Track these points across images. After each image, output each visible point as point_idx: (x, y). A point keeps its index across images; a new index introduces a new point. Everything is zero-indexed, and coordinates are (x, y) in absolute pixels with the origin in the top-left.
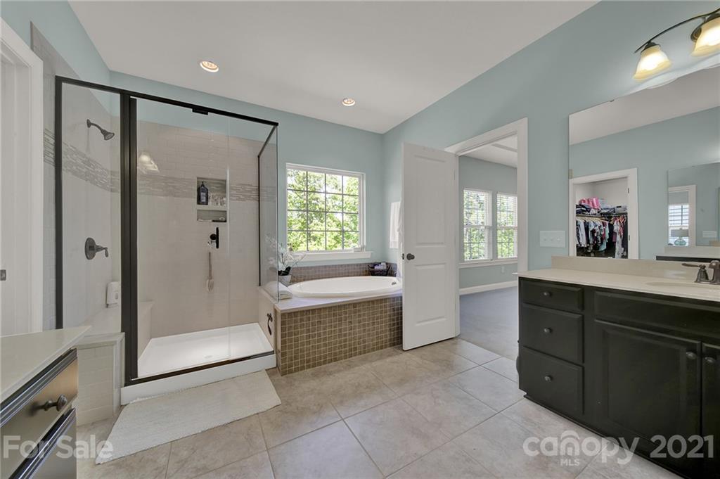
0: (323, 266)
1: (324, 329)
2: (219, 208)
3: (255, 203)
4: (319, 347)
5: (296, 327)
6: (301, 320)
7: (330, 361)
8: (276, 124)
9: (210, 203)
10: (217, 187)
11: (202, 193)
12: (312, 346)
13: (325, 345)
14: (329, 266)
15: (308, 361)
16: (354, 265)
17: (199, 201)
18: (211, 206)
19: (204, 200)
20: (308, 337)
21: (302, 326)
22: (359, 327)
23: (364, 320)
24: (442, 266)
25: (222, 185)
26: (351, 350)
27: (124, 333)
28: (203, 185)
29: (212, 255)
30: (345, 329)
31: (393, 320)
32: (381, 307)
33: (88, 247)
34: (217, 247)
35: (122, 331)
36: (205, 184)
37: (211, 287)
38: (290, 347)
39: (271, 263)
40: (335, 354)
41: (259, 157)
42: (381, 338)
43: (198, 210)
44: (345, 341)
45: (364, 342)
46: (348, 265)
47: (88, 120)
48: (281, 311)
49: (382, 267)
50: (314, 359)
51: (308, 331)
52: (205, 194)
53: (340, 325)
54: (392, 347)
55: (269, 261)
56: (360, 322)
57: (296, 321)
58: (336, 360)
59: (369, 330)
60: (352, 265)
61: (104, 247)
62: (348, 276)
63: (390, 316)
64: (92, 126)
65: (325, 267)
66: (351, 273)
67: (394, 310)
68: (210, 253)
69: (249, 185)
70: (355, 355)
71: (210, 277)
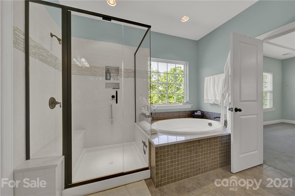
0: (166, 112)
1: (181, 157)
2: (116, 82)
3: (133, 79)
4: (178, 168)
5: (164, 156)
6: (168, 151)
7: (185, 178)
8: (149, 27)
9: (111, 79)
10: (115, 71)
11: (108, 73)
12: (174, 168)
13: (182, 167)
14: (170, 112)
15: (172, 178)
16: (182, 111)
17: (106, 79)
18: (112, 81)
19: (109, 78)
20: (172, 162)
21: (168, 155)
22: (202, 155)
23: (205, 150)
24: (255, 116)
25: (118, 70)
26: (197, 170)
27: (64, 156)
28: (108, 70)
29: (113, 106)
30: (193, 157)
31: (222, 150)
32: (215, 142)
33: (50, 102)
34: (117, 102)
35: (63, 155)
36: (109, 69)
37: (112, 122)
38: (161, 169)
39: (143, 111)
40: (188, 173)
41: (135, 55)
42: (215, 162)
43: (106, 83)
44: (194, 164)
45: (205, 165)
46: (180, 112)
47: (51, 33)
48: (156, 145)
49: (199, 113)
50: (175, 177)
51: (172, 158)
52: (109, 74)
53: (191, 154)
54: (221, 168)
55: (141, 110)
56: (202, 152)
57: (164, 152)
58: (188, 177)
59: (207, 157)
60: (181, 112)
61: (59, 102)
62: (180, 118)
63: (220, 148)
64: (53, 37)
65: (168, 112)
66: (181, 116)
67: (222, 144)
68: (111, 105)
69: (130, 70)
70: (199, 173)
71: (112, 118)
